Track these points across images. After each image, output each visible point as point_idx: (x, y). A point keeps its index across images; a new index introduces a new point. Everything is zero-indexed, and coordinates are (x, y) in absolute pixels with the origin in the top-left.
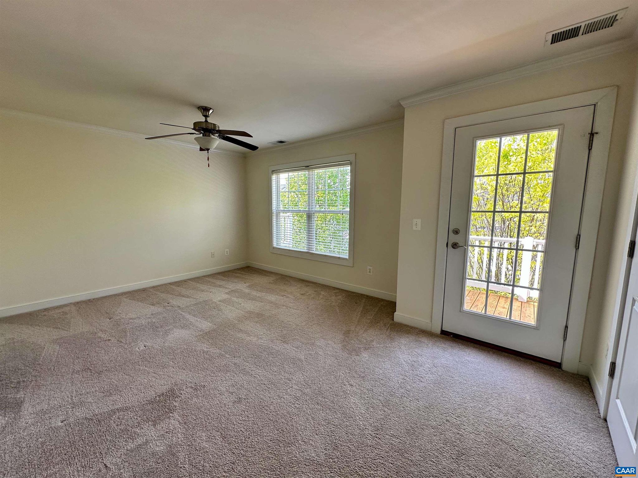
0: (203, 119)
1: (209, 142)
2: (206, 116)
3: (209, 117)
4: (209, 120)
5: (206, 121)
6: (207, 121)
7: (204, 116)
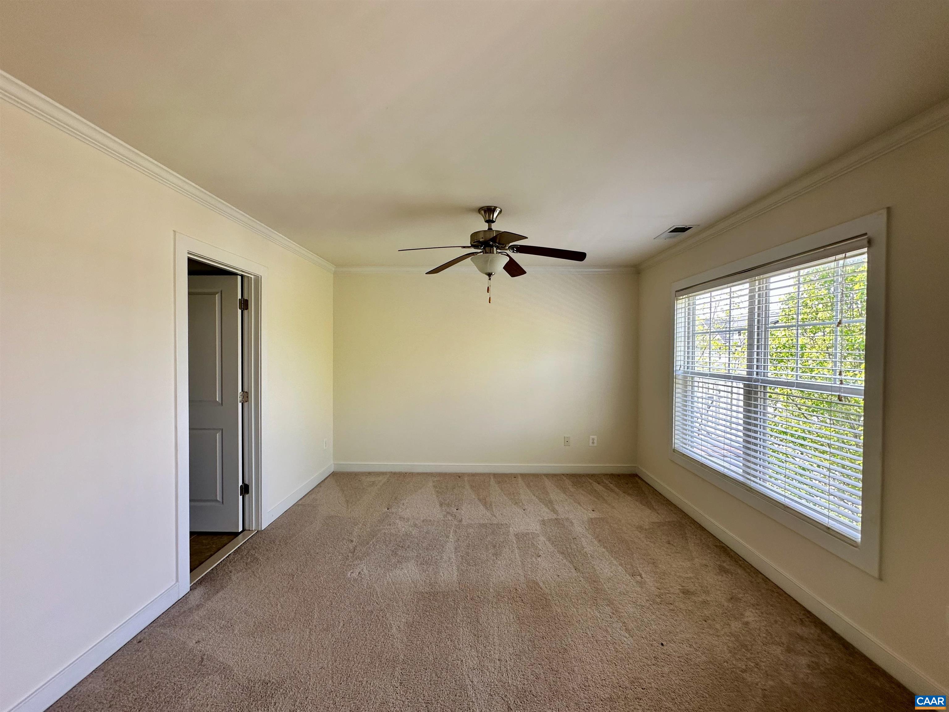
0: (485, 227)
1: (492, 262)
2: (490, 221)
3: (494, 222)
4: (494, 227)
5: (490, 229)
6: (492, 229)
7: (487, 221)
